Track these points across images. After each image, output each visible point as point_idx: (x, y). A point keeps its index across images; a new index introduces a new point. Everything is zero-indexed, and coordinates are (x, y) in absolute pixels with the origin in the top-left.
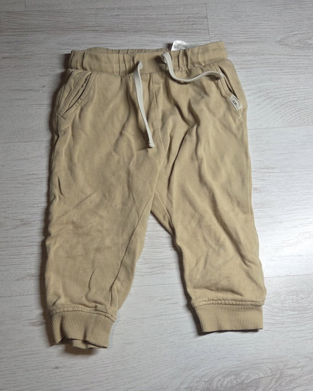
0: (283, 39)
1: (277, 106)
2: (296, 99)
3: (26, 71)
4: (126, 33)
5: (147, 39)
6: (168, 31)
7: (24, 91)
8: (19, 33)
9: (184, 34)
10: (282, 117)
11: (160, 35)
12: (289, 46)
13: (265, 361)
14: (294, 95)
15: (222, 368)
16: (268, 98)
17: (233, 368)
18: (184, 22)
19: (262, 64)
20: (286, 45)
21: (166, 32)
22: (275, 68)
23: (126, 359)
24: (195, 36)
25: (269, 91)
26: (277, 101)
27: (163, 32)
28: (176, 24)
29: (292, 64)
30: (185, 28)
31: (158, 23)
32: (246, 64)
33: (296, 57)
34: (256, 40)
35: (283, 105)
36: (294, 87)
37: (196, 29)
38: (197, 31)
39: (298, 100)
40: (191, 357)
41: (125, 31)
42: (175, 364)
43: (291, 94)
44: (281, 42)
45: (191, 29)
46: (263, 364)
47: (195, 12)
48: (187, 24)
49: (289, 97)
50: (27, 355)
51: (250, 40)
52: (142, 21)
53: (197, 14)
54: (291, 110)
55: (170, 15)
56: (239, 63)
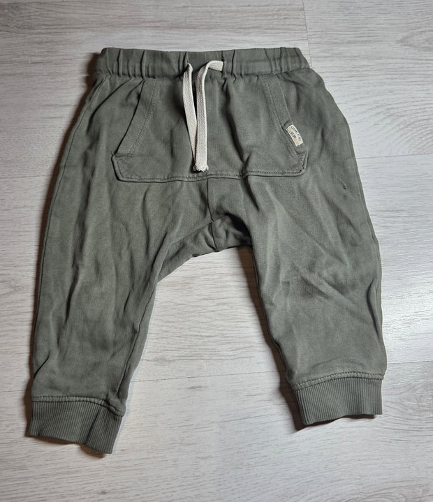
0: (407, 38)
1: (402, 126)
2: (426, 117)
3: (64, 79)
4: (197, 30)
5: (224, 37)
6: (252, 28)
7: (61, 106)
8: (55, 31)
9: (273, 31)
10: (408, 141)
11: (241, 32)
12: (415, 46)
13: (397, 484)
14: (423, 112)
15: (337, 495)
16: (389, 116)
17: (352, 494)
18: (274, 15)
19: (378, 70)
20: (411, 45)
21: (249, 28)
22: (396, 76)
23: (201, 480)
24: (288, 35)
25: (391, 107)
26: (402, 119)
27: (246, 28)
28: (262, 18)
29: (419, 71)
30: (275, 23)
31: (238, 18)
32: (358, 71)
33: (424, 62)
34: (371, 38)
35: (409, 125)
36: (423, 101)
37: (289, 25)
38: (291, 27)
39: (429, 119)
40: (292, 478)
41: (195, 28)
42: (269, 489)
43: (420, 111)
44: (403, 42)
45: (283, 25)
46: (395, 490)
47: (288, 3)
48: (278, 19)
49: (417, 115)
50: (62, 473)
51: (362, 39)
52: (218, 15)
53: (290, 5)
54: (420, 132)
55: (254, 6)
56: (348, 69)
